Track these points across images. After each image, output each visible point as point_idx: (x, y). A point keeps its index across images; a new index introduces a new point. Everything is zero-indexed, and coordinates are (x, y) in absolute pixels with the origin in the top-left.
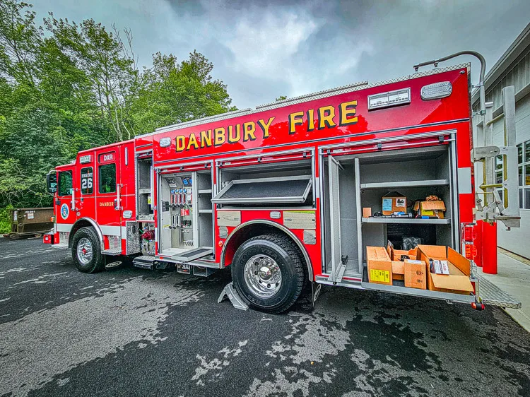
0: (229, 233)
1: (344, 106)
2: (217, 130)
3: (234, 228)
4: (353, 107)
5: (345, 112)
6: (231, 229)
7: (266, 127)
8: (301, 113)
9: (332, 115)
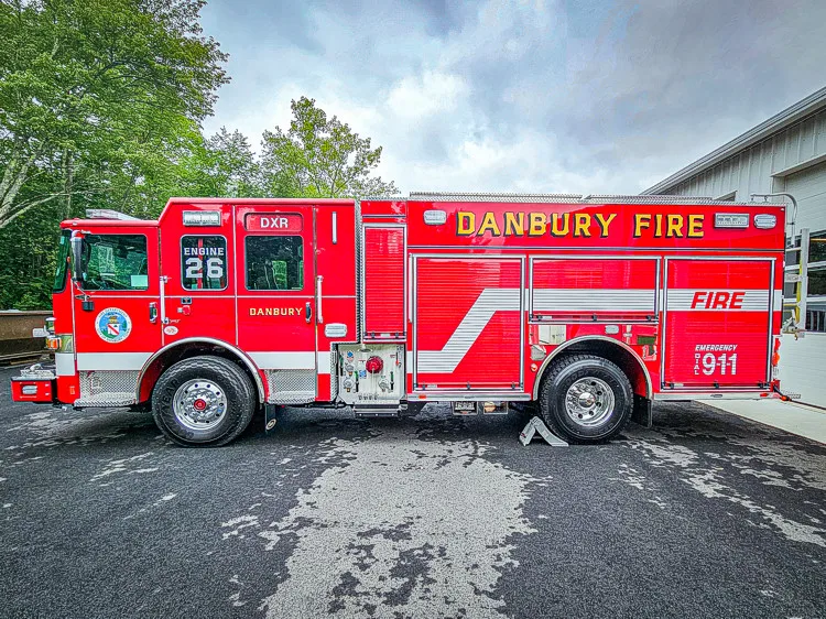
0: (547, 354)
1: (692, 217)
2: (533, 216)
3: (556, 346)
4: (700, 220)
5: (692, 225)
6: (550, 348)
7: (606, 225)
8: (649, 216)
9: (681, 224)
